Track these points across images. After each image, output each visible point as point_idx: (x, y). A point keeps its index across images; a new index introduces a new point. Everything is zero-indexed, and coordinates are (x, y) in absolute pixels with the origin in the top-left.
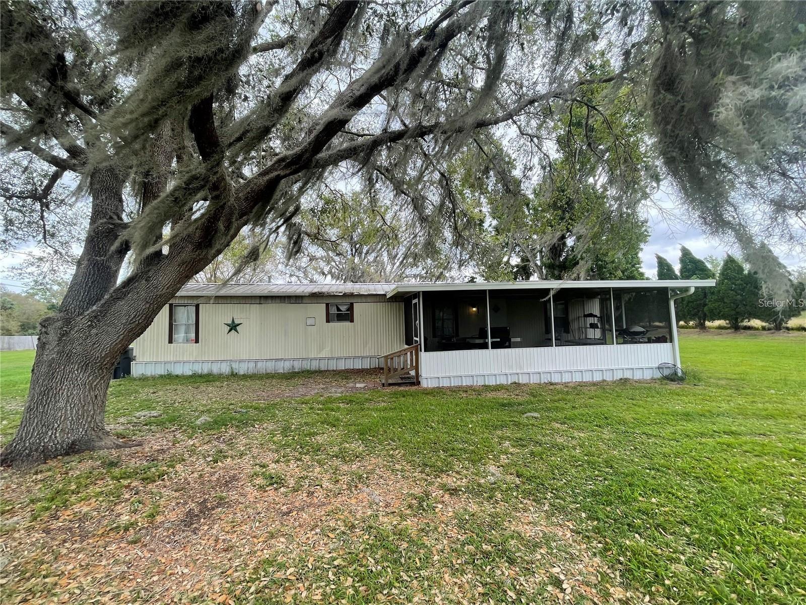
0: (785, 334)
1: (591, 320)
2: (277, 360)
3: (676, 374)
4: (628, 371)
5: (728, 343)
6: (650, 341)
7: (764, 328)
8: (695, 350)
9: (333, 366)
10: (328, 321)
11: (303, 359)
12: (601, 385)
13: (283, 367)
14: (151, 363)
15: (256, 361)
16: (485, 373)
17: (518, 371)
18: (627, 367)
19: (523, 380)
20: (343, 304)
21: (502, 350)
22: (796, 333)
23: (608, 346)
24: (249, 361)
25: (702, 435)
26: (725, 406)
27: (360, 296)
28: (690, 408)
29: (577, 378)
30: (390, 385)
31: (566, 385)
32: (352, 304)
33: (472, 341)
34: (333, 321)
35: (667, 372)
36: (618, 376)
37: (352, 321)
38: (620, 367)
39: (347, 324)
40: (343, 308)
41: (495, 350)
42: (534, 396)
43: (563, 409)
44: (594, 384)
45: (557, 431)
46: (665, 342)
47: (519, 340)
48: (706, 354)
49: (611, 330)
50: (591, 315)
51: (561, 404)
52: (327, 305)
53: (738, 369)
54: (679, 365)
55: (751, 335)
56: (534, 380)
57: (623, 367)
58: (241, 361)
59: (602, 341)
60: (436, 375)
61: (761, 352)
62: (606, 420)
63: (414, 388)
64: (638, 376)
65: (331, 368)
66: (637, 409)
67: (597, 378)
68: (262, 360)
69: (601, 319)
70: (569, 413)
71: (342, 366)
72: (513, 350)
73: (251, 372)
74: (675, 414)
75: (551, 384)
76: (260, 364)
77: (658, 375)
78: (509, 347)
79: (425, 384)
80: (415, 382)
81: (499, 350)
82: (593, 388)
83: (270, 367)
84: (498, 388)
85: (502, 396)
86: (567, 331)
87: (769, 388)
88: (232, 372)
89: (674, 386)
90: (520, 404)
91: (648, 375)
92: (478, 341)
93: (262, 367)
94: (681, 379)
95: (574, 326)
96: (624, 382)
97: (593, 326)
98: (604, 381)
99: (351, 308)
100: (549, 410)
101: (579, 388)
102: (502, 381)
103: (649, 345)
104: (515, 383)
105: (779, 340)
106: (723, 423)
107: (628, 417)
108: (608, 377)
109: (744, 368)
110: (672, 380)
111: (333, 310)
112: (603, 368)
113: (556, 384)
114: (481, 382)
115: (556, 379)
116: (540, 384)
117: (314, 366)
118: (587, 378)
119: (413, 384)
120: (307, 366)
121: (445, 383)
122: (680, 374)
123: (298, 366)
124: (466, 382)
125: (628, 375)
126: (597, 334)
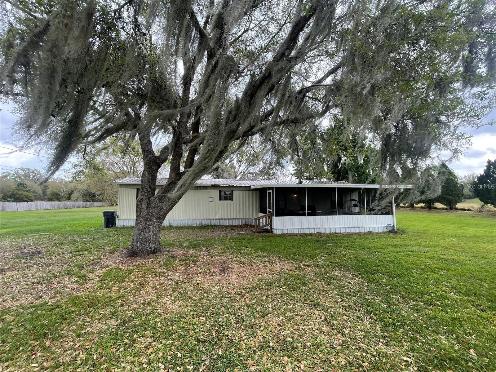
0: (455, 212)
1: (354, 203)
2: (193, 219)
3: (394, 229)
4: (372, 228)
5: (425, 216)
6: (382, 214)
7: (443, 209)
8: (406, 219)
9: (222, 223)
10: (220, 200)
11: (207, 219)
12: (359, 234)
13: (196, 223)
14: (127, 219)
15: (182, 220)
16: (304, 227)
17: (320, 227)
18: (371, 226)
19: (322, 231)
20: (228, 191)
21: (313, 217)
22: (460, 212)
23: (363, 216)
24: (179, 220)
25: (400, 252)
26: (412, 243)
27: (237, 187)
28: (397, 243)
29: (348, 231)
30: (258, 232)
31: (343, 234)
32: (232, 191)
33: (298, 212)
34: (222, 200)
35: (390, 229)
36: (367, 230)
37: (232, 200)
38: (368, 226)
39: (229, 201)
40: (228, 193)
41: (309, 217)
42: (329, 238)
43: (343, 243)
44: (356, 234)
45: (342, 250)
46: (389, 214)
47: (320, 212)
48: (412, 221)
49: (364, 208)
50: (354, 200)
51: (342, 241)
52: (220, 191)
53: (425, 229)
54: (395, 226)
55: (438, 212)
56: (328, 231)
57: (370, 226)
58: (174, 220)
59: (360, 213)
60: (281, 228)
61: (439, 221)
62: (362, 247)
63: (270, 234)
64: (376, 230)
65: (221, 224)
66: (375, 243)
67: (357, 231)
68: (185, 219)
69: (359, 202)
70: (346, 244)
71: (227, 223)
72: (318, 216)
73: (179, 225)
74: (390, 245)
75: (336, 233)
76: (184, 222)
77: (386, 230)
78: (316, 215)
79: (275, 232)
80: (271, 231)
81: (311, 216)
82: (355, 235)
83: (190, 223)
84: (311, 234)
85: (314, 238)
86: (342, 208)
87: (434, 236)
88: (170, 225)
89: (392, 235)
90: (323, 241)
91: (381, 230)
92: (301, 212)
93: (185, 223)
94: (396, 232)
95: (345, 205)
96: (370, 233)
97: (355, 206)
98: (360, 232)
99: (232, 193)
100: (337, 243)
101: (349, 235)
102: (312, 231)
103: (382, 216)
104: (318, 232)
105: (451, 215)
106: (409, 248)
107: (371, 246)
108: (362, 231)
109: (427, 228)
110: (392, 233)
111: (223, 194)
112: (360, 226)
113: (338, 233)
114: (302, 232)
115: (338, 231)
116: (330, 233)
117: (213, 223)
118: (353, 231)
119: (269, 232)
120: (209, 223)
121: (285, 232)
122: (396, 230)
123: (204, 222)
124: (295, 232)
125: (372, 230)
126: (356, 209)
